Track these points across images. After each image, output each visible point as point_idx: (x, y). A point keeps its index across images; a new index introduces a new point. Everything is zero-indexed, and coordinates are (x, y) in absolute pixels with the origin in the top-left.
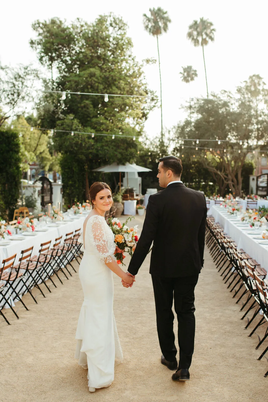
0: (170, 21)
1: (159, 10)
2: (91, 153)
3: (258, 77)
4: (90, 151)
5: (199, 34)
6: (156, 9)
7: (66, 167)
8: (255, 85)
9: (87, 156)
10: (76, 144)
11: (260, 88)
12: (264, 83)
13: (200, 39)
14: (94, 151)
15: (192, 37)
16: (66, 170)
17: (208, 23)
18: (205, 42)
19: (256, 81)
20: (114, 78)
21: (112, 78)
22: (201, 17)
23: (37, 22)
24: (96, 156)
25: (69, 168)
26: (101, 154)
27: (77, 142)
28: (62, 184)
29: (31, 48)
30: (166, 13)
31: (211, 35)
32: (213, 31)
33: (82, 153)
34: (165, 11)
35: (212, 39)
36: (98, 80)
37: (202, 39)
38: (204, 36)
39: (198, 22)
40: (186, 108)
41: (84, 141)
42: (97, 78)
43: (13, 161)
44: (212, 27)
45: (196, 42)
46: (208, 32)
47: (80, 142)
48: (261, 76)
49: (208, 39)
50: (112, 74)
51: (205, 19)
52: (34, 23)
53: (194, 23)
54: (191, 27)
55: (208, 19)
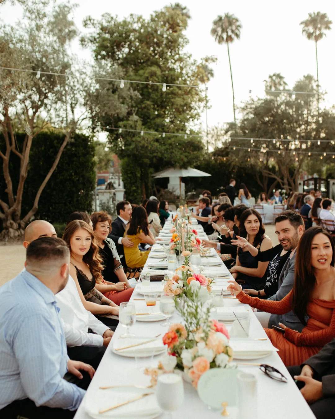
0: (189, 17)
1: (177, 5)
2: (156, 157)
3: (279, 76)
4: (155, 154)
5: (223, 30)
6: (174, 4)
7: (129, 172)
8: (275, 85)
9: (151, 159)
10: (143, 147)
11: (281, 88)
12: (285, 84)
13: (225, 36)
14: (159, 155)
15: (216, 33)
16: (129, 175)
17: (234, 19)
18: (229, 39)
19: (277, 81)
20: (173, 78)
21: (172, 78)
22: (226, 13)
23: (88, 18)
24: (160, 160)
25: (132, 173)
26: (165, 158)
27: (144, 145)
28: (124, 190)
29: (81, 45)
30: (185, 8)
31: (237, 31)
32: (239, 28)
33: (147, 157)
34: (183, 6)
35: (237, 35)
36: (159, 79)
37: (227, 35)
38: (230, 33)
39: (223, 18)
40: (241, 109)
41: (150, 143)
42: (157, 78)
43: (90, 165)
44: (238, 24)
45: (221, 39)
46: (234, 28)
47: (146, 145)
48: (282, 75)
49: (233, 36)
50: (172, 73)
51: (230, 14)
52: (85, 19)
53: (218, 19)
54: (215, 23)
55: (233, 14)
